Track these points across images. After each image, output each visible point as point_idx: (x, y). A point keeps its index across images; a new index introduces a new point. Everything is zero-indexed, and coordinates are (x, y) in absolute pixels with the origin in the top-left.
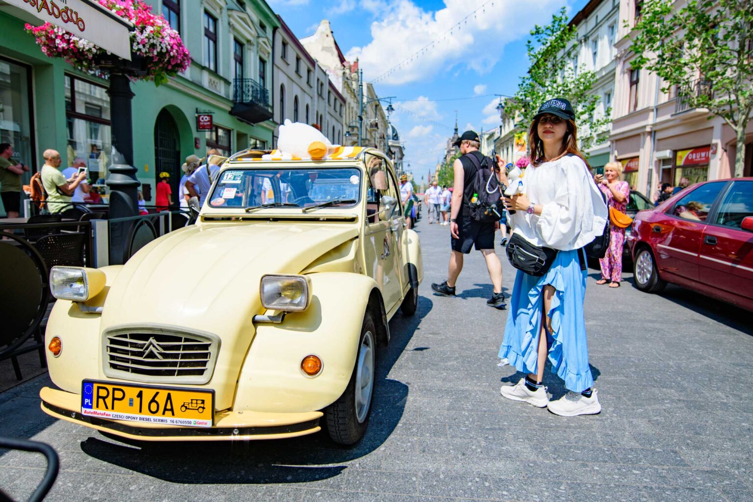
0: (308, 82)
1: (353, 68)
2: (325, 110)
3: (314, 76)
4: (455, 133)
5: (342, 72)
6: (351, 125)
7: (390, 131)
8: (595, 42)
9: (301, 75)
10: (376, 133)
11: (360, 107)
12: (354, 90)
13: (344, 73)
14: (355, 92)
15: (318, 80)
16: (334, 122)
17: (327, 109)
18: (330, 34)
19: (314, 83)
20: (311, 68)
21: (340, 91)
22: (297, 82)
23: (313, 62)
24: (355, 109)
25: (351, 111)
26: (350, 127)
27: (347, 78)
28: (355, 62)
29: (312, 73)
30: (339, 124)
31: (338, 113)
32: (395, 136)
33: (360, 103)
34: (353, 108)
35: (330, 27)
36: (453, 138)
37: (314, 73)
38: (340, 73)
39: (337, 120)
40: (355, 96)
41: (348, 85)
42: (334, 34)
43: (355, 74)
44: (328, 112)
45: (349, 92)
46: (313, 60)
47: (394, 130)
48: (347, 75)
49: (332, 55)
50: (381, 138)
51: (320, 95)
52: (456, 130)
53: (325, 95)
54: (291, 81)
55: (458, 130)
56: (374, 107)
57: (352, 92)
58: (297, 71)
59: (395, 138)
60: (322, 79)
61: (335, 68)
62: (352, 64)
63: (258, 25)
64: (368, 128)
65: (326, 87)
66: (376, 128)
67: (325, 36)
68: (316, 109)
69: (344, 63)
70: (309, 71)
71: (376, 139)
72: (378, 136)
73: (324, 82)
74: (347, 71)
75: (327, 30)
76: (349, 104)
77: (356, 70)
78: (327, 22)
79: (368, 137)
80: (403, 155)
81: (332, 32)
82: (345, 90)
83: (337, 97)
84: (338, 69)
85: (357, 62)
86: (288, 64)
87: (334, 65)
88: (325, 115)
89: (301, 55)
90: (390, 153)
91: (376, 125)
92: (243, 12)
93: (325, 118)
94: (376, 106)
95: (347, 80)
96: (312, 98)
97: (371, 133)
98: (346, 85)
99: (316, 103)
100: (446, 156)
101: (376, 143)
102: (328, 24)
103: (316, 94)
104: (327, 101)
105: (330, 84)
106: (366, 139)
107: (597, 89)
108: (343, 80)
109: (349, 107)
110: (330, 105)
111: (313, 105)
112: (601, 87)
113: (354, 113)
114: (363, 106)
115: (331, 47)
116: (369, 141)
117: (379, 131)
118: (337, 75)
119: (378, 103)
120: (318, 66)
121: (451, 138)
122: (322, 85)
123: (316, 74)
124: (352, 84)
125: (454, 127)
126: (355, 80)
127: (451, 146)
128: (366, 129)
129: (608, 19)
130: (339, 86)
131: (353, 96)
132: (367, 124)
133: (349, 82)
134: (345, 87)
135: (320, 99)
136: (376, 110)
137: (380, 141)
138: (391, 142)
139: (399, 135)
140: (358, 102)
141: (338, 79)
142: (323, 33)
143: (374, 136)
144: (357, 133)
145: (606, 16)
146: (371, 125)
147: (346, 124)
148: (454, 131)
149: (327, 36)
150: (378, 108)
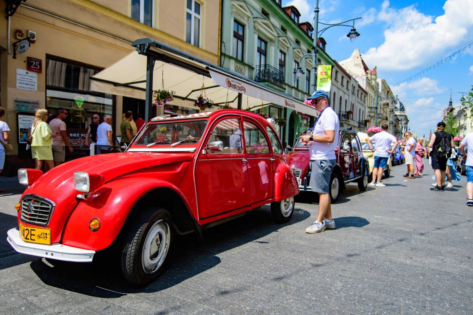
0: (347, 88)
1: (372, 72)
2: (356, 100)
3: (350, 83)
4: (450, 105)
5: (366, 77)
6: (371, 106)
7: (398, 106)
9: (344, 85)
10: (388, 109)
11: (377, 95)
12: (373, 85)
13: (367, 78)
14: (374, 86)
15: (352, 85)
16: (360, 106)
17: (357, 100)
18: (359, 57)
19: (350, 88)
20: (349, 80)
21: (364, 88)
22: (342, 90)
23: (349, 77)
24: (373, 97)
25: (371, 98)
26: (369, 108)
27: (369, 80)
28: (374, 69)
29: (349, 83)
30: (363, 107)
31: (363, 101)
32: (402, 108)
33: (376, 92)
34: (372, 96)
35: (359, 52)
36: (448, 108)
37: (350, 82)
38: (365, 78)
39: (362, 105)
40: (374, 89)
41: (369, 84)
42: (361, 56)
43: (374, 76)
44: (357, 102)
45: (370, 87)
46: (350, 76)
47: (401, 104)
48: (369, 78)
49: (360, 68)
50: (390, 111)
51: (353, 93)
52: (451, 102)
53: (356, 92)
54: (338, 89)
56: (386, 93)
57: (372, 88)
58: (342, 84)
59: (402, 110)
60: (355, 85)
61: (362, 75)
62: (372, 70)
63: (280, 29)
64: (382, 107)
65: (357, 88)
66: (387, 106)
67: (356, 58)
68: (351, 101)
69: (368, 71)
70: (348, 82)
71: (387, 113)
72: (388, 110)
73: (355, 86)
74: (369, 76)
75: (357, 54)
76: (370, 94)
77: (375, 73)
78: (358, 50)
79: (382, 112)
80: (408, 121)
81: (360, 55)
82: (368, 87)
83: (362, 92)
84: (364, 76)
85: (376, 69)
86: (338, 82)
87: (361, 74)
88: (356, 103)
89: (344, 75)
90: (397, 120)
91: (388, 104)
92: (266, 19)
93: (355, 105)
94: (388, 92)
95: (368, 81)
96: (348, 96)
97: (383, 109)
98: (368, 84)
99: (351, 98)
101: (387, 116)
102: (358, 51)
103: (351, 93)
104: (357, 96)
105: (359, 86)
106: (380, 114)
108: (367, 81)
109: (370, 96)
110: (358, 97)
111: (349, 99)
113: (372, 99)
114: (379, 94)
115: (360, 64)
116: (382, 114)
117: (389, 107)
118: (363, 79)
119: (389, 90)
120: (353, 78)
121: (447, 108)
122: (354, 87)
123: (352, 82)
124: (372, 82)
125: (449, 101)
126: (374, 80)
127: (447, 114)
128: (380, 107)
130: (363, 85)
131: (372, 90)
132: (381, 104)
133: (370, 82)
134: (367, 85)
135: (353, 95)
136: (388, 94)
137: (390, 114)
138: (398, 113)
139: (405, 108)
140: (375, 92)
141: (363, 81)
142: (355, 56)
143: (386, 111)
144: (374, 111)
146: (384, 105)
147: (367, 106)
148: (449, 104)
149: (358, 58)
150: (389, 93)
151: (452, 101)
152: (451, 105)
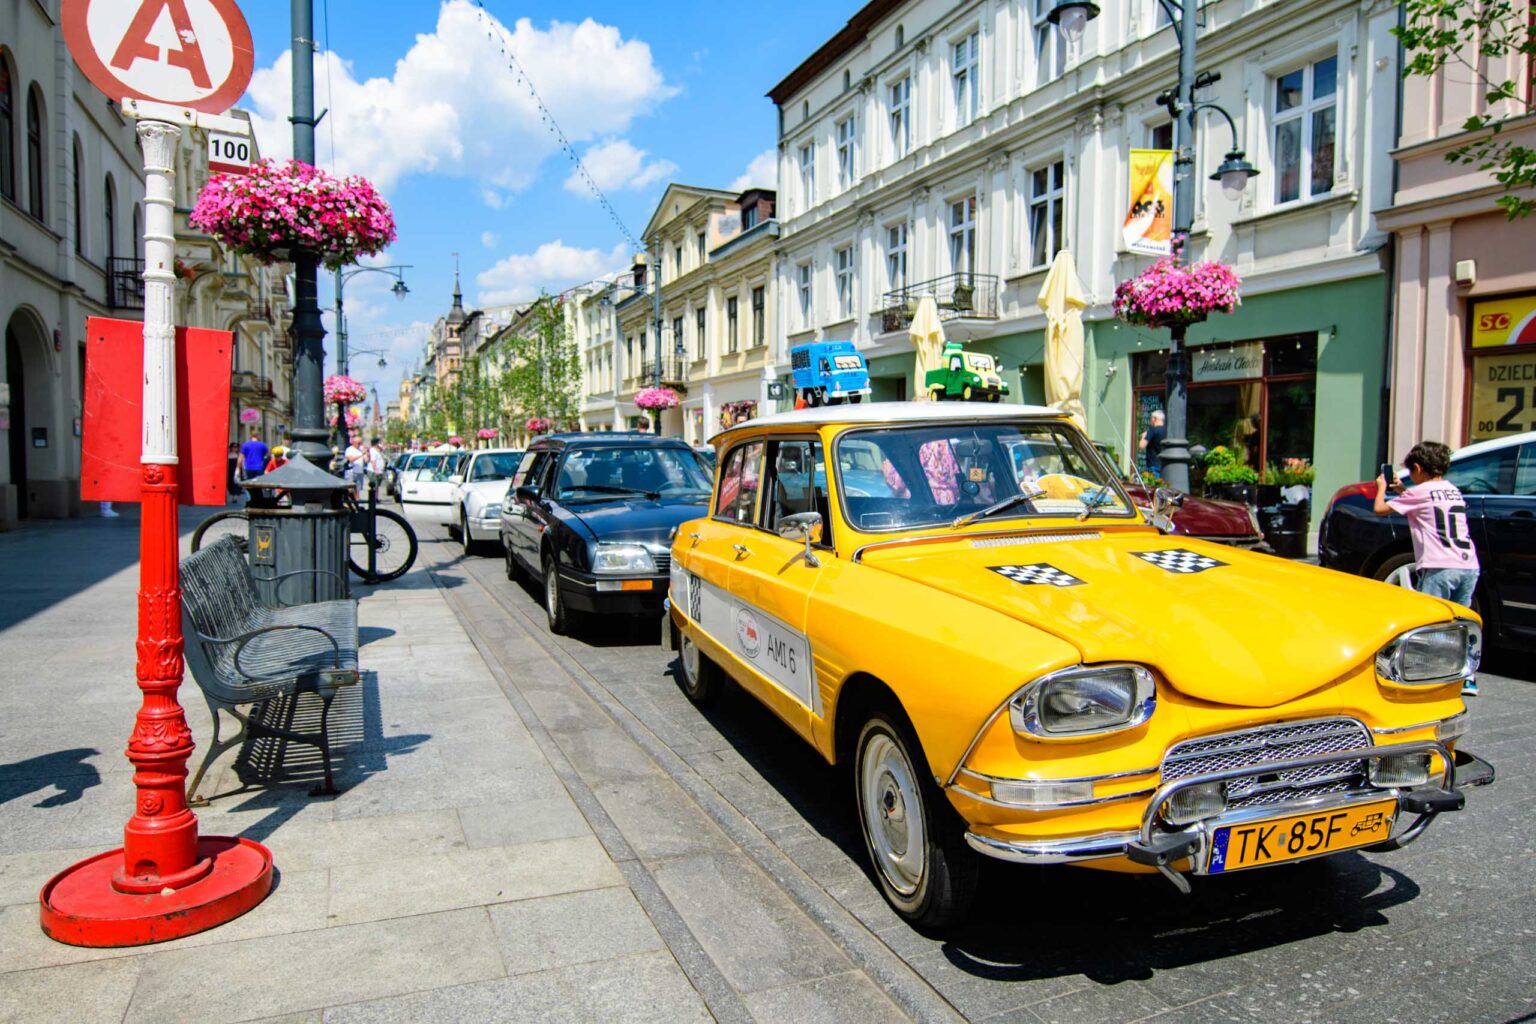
4: (455, 306)
8: (806, 152)
36: (452, 316)
52: (458, 297)
55: (463, 298)
100: (433, 357)
107: (815, 241)
112: (828, 235)
121: (447, 318)
125: (453, 291)
127: (447, 333)
129: (833, 111)
145: (833, 102)
148: (452, 300)
151: (462, 292)
152: (461, 306)
